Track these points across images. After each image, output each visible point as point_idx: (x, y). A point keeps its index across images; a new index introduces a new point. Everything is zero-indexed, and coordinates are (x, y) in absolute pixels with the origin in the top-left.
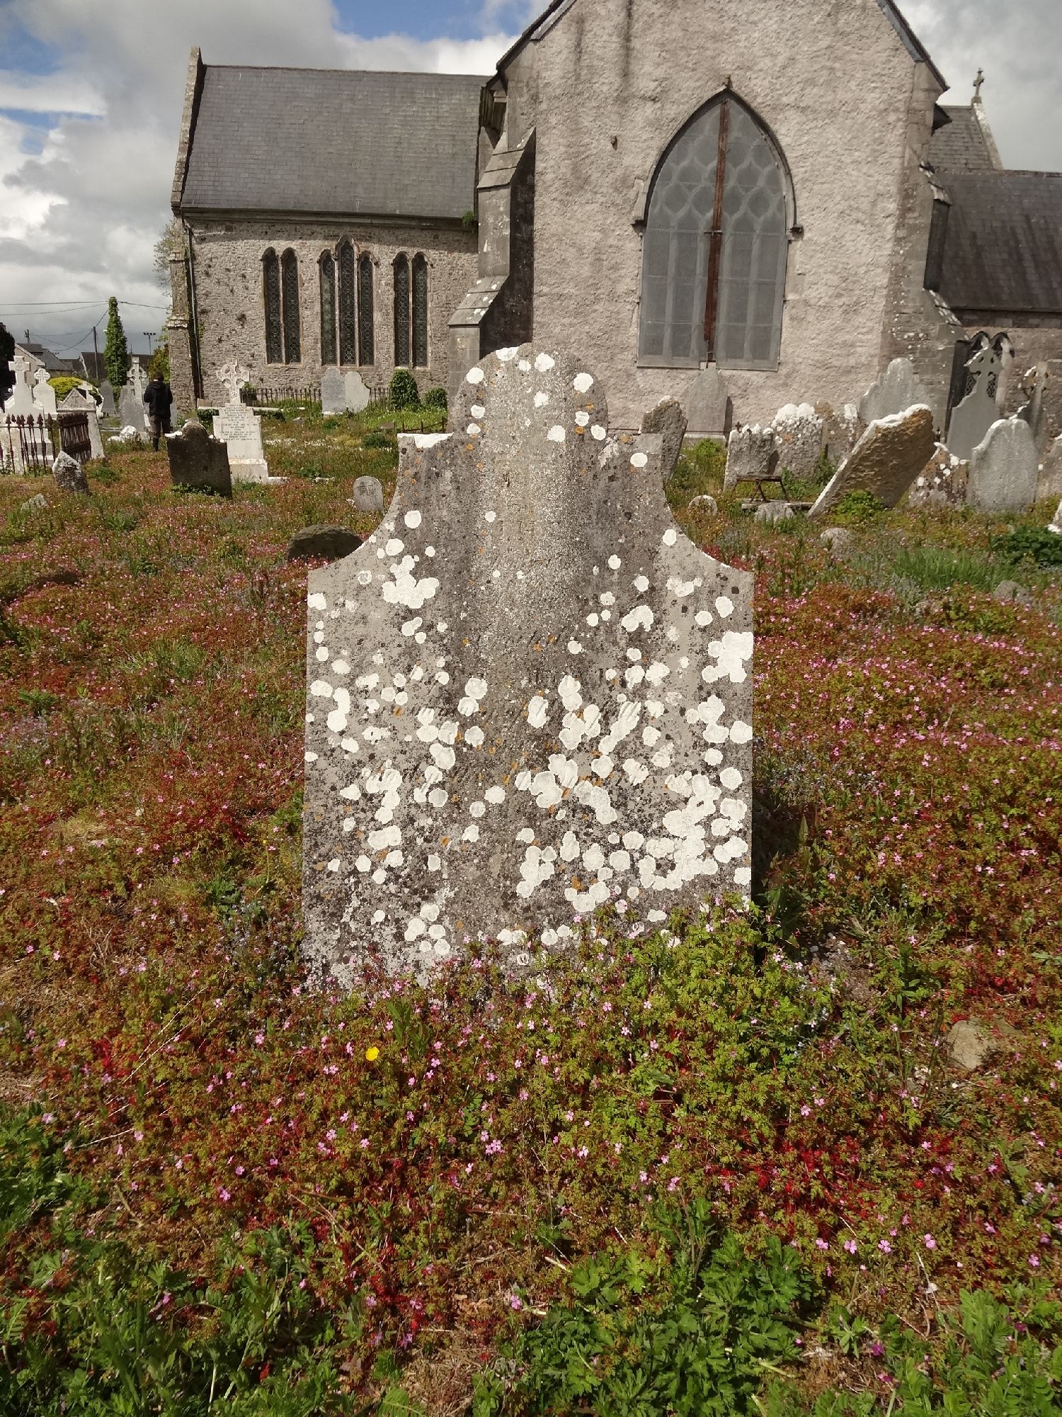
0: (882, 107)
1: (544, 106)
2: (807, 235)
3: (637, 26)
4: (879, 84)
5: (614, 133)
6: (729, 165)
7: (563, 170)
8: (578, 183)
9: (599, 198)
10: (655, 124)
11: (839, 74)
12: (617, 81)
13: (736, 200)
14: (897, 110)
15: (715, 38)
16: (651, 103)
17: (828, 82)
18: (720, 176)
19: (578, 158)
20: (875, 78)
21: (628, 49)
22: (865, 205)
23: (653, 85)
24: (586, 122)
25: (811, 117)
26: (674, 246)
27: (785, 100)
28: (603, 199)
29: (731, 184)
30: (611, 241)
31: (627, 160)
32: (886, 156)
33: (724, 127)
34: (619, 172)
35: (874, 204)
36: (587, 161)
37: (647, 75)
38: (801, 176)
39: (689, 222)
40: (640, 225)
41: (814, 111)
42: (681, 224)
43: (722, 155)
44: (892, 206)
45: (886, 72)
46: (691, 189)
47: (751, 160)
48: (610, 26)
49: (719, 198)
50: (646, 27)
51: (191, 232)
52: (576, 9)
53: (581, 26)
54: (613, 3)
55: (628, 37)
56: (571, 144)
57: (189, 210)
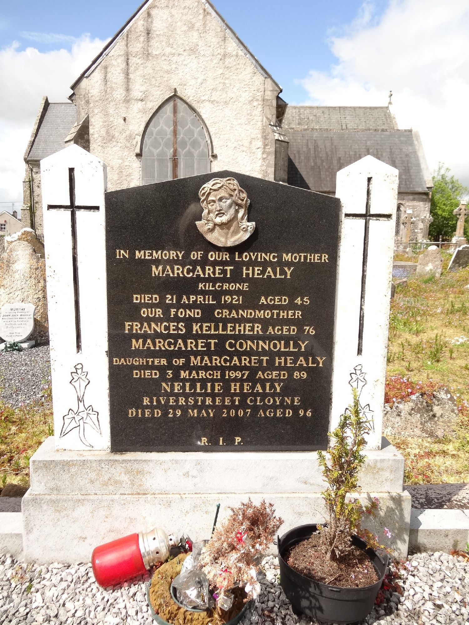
0: (250, 99)
1: (92, 105)
2: (219, 158)
3: (132, 69)
4: (247, 89)
5: (124, 115)
6: (179, 128)
7: (102, 132)
8: (109, 138)
9: (120, 145)
10: (144, 111)
11: (227, 85)
12: (124, 93)
13: (184, 144)
14: (257, 100)
15: (168, 72)
16: (140, 102)
17: (223, 90)
18: (175, 133)
19: (109, 128)
20: (245, 86)
21: (128, 79)
22: (246, 143)
23: (141, 94)
24: (111, 111)
25: (216, 105)
26: (156, 165)
27: (203, 98)
28: (121, 145)
29: (180, 137)
30: (126, 163)
31: (131, 127)
32: (254, 121)
33: (175, 111)
34: (128, 133)
35: (251, 143)
36: (113, 128)
37: (137, 90)
38: (214, 132)
39: (163, 153)
40: (139, 155)
41: (217, 102)
42: (158, 155)
43: (175, 124)
44: (260, 144)
45: (251, 83)
46: (162, 139)
47: (189, 125)
48: (119, 70)
49: (175, 143)
50: (137, 69)
51: (32, 170)
52: (105, 63)
53: (106, 70)
54: (120, 59)
55: (127, 74)
56: (105, 121)
57: (30, 161)
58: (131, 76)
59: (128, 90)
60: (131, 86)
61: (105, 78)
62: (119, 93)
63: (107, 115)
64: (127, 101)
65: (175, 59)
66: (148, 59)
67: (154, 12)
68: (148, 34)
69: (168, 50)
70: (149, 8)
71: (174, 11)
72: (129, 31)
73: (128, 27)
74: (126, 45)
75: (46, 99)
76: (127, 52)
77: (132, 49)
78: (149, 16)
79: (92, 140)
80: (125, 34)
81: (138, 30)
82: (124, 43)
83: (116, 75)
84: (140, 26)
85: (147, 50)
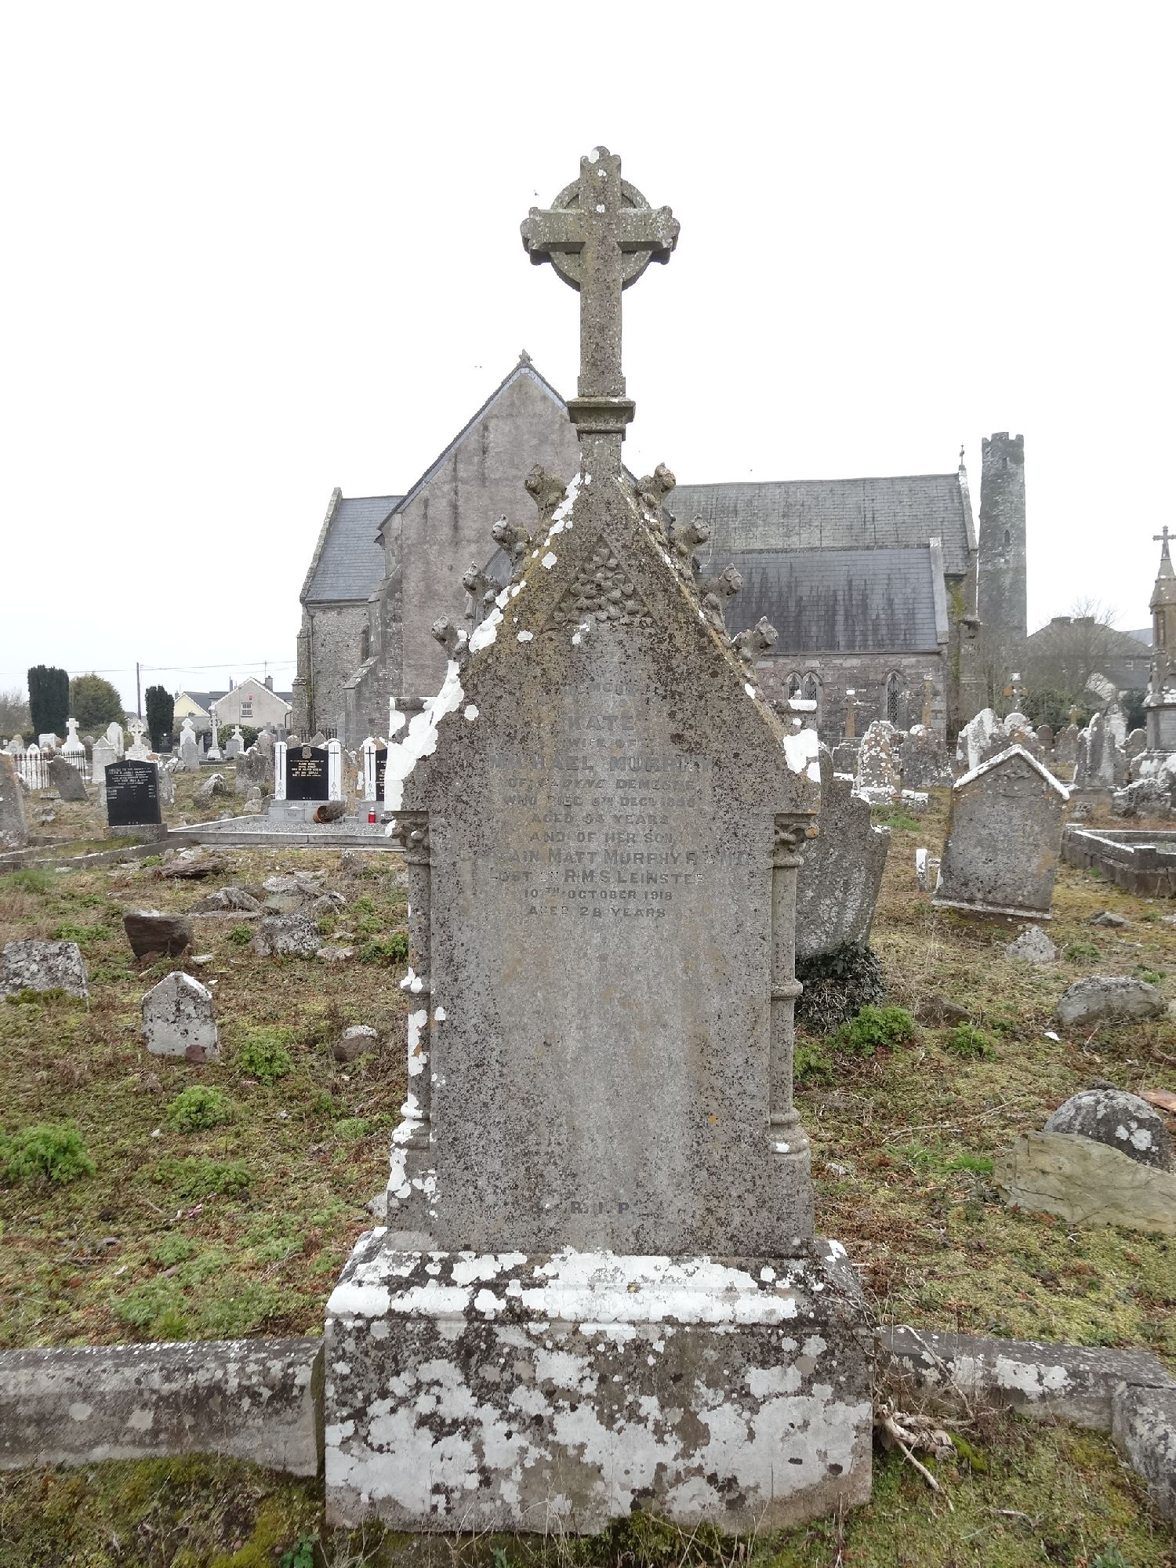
1: (406, 551)
3: (461, 500)
5: (451, 563)
7: (420, 588)
9: (444, 603)
12: (450, 532)
16: (473, 544)
21: (456, 513)
24: (433, 558)
28: (446, 604)
34: (455, 587)
36: (435, 581)
37: (469, 528)
48: (444, 502)
50: (467, 500)
51: (312, 617)
52: (425, 493)
53: (426, 503)
54: (446, 488)
55: (455, 507)
56: (425, 572)
57: (311, 602)
58: (461, 510)
59: (456, 528)
60: (461, 523)
61: (425, 516)
62: (445, 532)
63: (428, 563)
64: (456, 542)
66: (484, 486)
67: (492, 424)
68: (484, 453)
70: (487, 418)
71: (519, 421)
72: (459, 449)
73: (456, 445)
74: (455, 470)
75: (338, 493)
76: (455, 478)
77: (462, 474)
78: (486, 428)
79: (406, 599)
80: (453, 454)
81: (471, 447)
82: (451, 466)
83: (440, 508)
84: (473, 442)
85: (483, 474)
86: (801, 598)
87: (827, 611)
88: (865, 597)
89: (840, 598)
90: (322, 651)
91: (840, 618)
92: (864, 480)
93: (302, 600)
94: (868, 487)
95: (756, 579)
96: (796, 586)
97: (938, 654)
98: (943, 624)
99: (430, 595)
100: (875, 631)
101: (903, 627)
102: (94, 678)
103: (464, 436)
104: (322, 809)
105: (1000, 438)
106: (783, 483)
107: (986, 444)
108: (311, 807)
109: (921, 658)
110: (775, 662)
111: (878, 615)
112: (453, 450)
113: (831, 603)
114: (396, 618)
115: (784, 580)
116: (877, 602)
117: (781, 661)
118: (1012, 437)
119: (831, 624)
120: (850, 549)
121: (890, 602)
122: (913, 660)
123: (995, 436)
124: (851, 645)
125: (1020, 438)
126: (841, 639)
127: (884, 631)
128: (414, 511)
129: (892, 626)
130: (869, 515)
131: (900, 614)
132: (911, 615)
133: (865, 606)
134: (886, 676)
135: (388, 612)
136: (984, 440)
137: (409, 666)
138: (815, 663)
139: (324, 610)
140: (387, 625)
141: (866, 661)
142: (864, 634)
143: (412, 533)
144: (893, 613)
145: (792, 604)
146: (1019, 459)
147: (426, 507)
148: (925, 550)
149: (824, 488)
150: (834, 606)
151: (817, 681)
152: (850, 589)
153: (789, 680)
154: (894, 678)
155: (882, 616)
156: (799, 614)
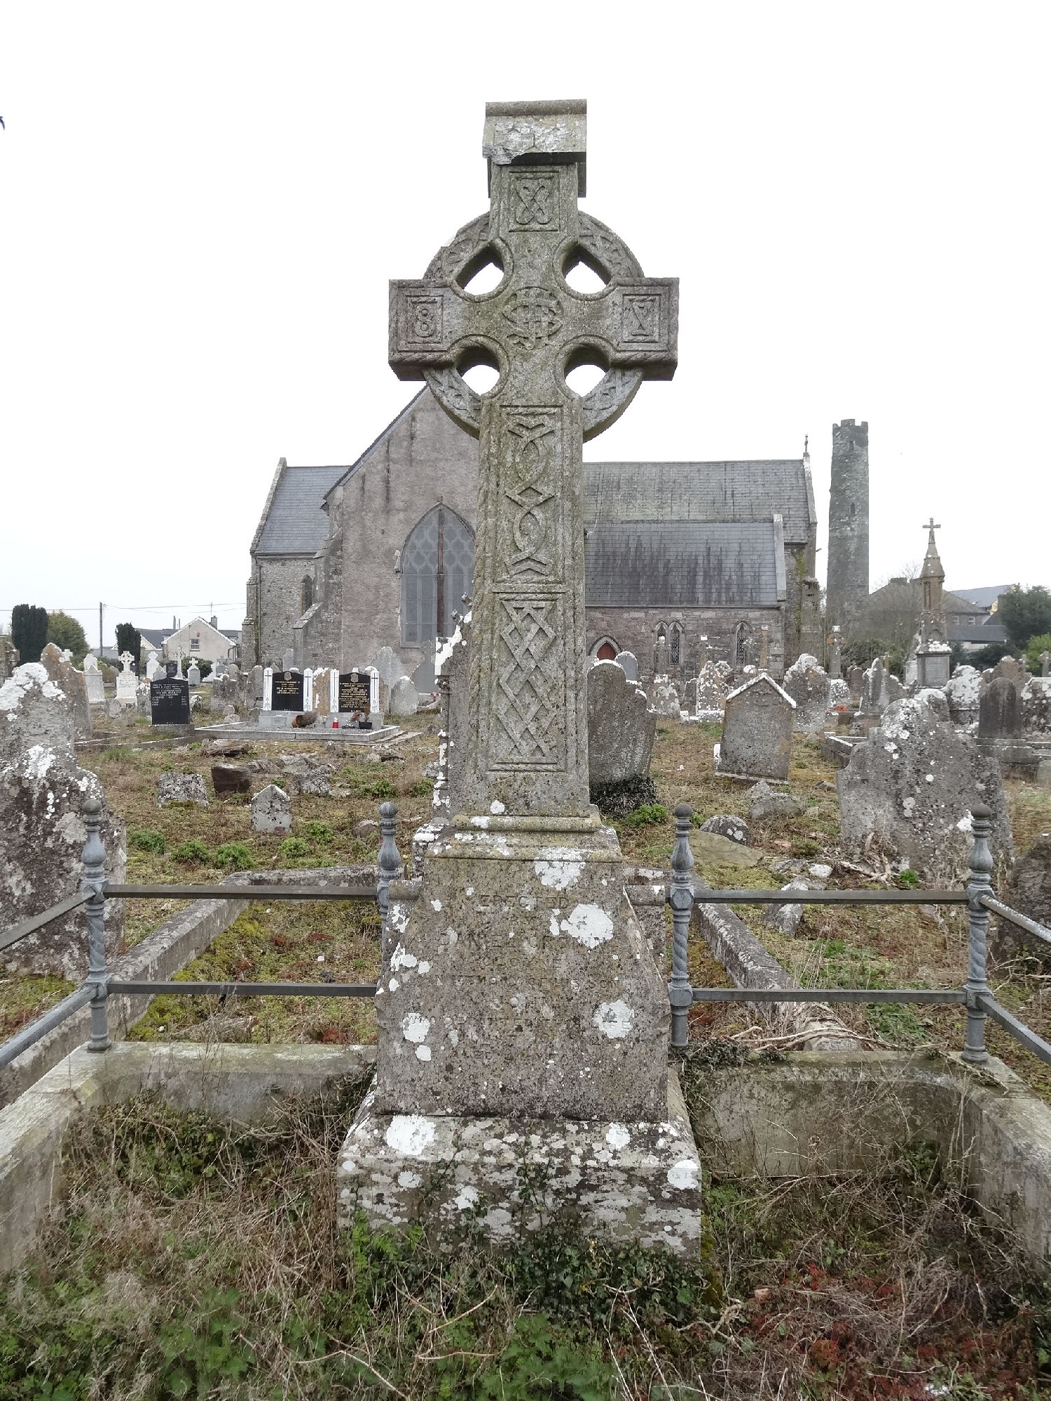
1: (346, 517)
3: (392, 477)
5: (383, 528)
6: (445, 540)
7: (358, 547)
10: (407, 521)
12: (383, 503)
13: (451, 559)
15: (433, 479)
16: (402, 512)
18: (441, 546)
19: (364, 540)
21: (388, 487)
23: (402, 503)
24: (368, 523)
26: (419, 583)
27: (474, 507)
28: (378, 561)
29: (447, 551)
30: (384, 581)
31: (390, 540)
33: (441, 522)
34: (386, 547)
36: (369, 542)
37: (398, 499)
39: (427, 569)
40: (399, 572)
42: (422, 572)
43: (441, 536)
46: (427, 553)
47: (459, 537)
48: (378, 478)
49: (440, 559)
50: (397, 476)
51: (261, 567)
52: (362, 470)
53: (363, 478)
54: (380, 467)
55: (388, 482)
56: (361, 535)
57: (259, 555)
58: (392, 484)
59: (388, 499)
60: (392, 495)
61: (363, 489)
62: (378, 502)
63: (364, 527)
64: (388, 510)
65: (442, 464)
66: (411, 465)
67: (419, 416)
68: (412, 437)
69: (434, 455)
70: (414, 411)
71: (441, 414)
72: (391, 436)
73: (389, 432)
74: (388, 451)
75: (283, 462)
76: (388, 459)
77: (393, 456)
78: (413, 419)
79: (346, 557)
80: (386, 439)
81: (401, 434)
82: (385, 449)
83: (375, 484)
84: (403, 430)
85: (411, 456)
86: (669, 560)
87: (689, 572)
88: (720, 562)
89: (700, 561)
90: (267, 597)
91: (700, 579)
92: (726, 463)
93: (252, 552)
94: (729, 468)
95: (633, 545)
96: (665, 552)
97: (778, 608)
98: (782, 585)
99: (365, 554)
100: (728, 589)
101: (750, 587)
102: (62, 614)
103: (395, 425)
104: (299, 717)
105: (848, 424)
106: (659, 463)
107: (836, 429)
108: (290, 716)
109: (765, 612)
110: (646, 613)
111: (730, 576)
112: (386, 436)
113: (693, 566)
114: (336, 572)
115: (655, 546)
116: (730, 563)
117: (651, 612)
118: (858, 423)
119: (693, 583)
120: (712, 521)
121: (741, 565)
122: (757, 614)
123: (843, 422)
124: (708, 600)
125: (865, 424)
126: (700, 596)
127: (734, 589)
128: (354, 484)
129: (741, 586)
130: (729, 492)
131: (748, 578)
132: (757, 576)
133: (720, 568)
134: (735, 627)
135: (330, 566)
136: (835, 425)
137: (346, 611)
138: (678, 615)
139: (270, 561)
140: (331, 577)
141: (720, 613)
142: (719, 593)
143: (352, 502)
144: (742, 576)
145: (661, 566)
146: (864, 443)
147: (364, 482)
148: (768, 524)
149: (692, 468)
150: (695, 568)
151: (680, 629)
152: (709, 555)
153: (657, 628)
154: (742, 628)
155: (734, 577)
156: (667, 574)
